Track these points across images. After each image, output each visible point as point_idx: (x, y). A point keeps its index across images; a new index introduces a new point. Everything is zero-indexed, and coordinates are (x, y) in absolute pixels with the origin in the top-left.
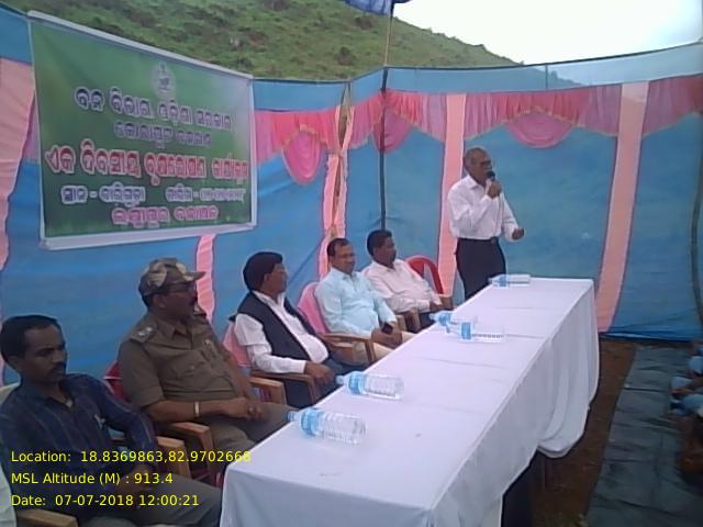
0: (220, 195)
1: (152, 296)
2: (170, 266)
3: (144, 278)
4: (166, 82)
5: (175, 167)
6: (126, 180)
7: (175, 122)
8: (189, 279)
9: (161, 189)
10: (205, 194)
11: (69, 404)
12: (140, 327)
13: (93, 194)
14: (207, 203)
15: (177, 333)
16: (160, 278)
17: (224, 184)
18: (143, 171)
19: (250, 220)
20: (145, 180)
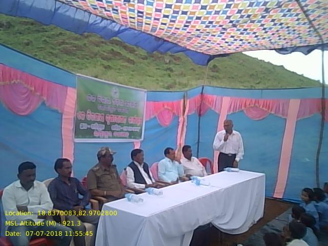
0: (130, 129)
1: (100, 157)
2: (107, 149)
3: (99, 152)
4: (116, 93)
5: (115, 119)
6: (99, 122)
7: (117, 105)
8: (112, 153)
9: (110, 126)
10: (125, 128)
11: (69, 185)
12: (96, 167)
13: (89, 126)
14: (125, 131)
15: (105, 170)
16: (104, 153)
17: (132, 125)
18: (105, 120)
19: (141, 138)
20: (105, 123)
